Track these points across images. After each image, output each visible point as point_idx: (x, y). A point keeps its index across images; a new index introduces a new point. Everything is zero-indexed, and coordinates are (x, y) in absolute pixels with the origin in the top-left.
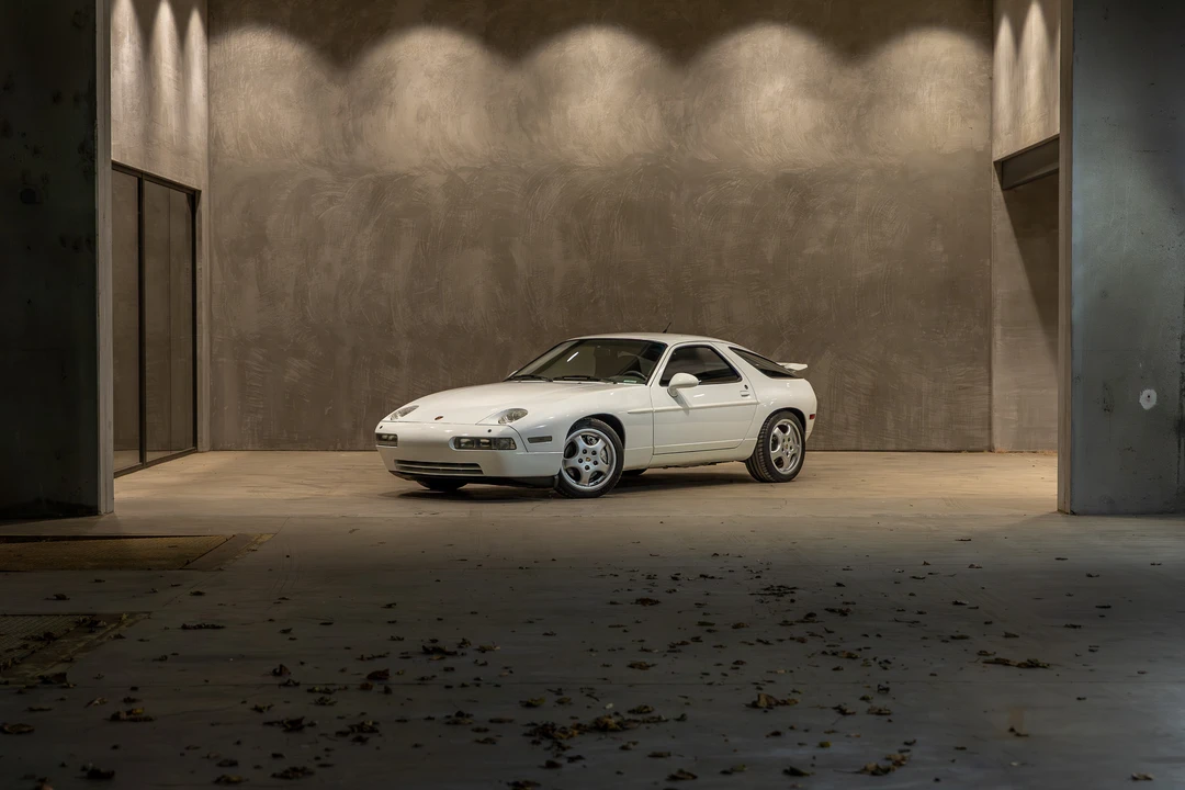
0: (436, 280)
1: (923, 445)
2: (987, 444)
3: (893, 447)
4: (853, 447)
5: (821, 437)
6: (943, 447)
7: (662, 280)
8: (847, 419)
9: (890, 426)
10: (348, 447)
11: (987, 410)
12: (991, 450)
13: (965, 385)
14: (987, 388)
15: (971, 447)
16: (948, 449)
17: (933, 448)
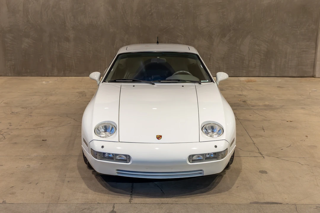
0: (84, 4)
1: (286, 74)
2: (312, 74)
3: (274, 75)
4: (257, 75)
5: (244, 71)
6: (294, 75)
7: (180, 5)
8: (255, 64)
9: (273, 67)
10: (50, 75)
11: (313, 60)
12: (313, 76)
13: (305, 50)
14: (314, 51)
15: (305, 75)
16: (295, 76)
17: (290, 75)
